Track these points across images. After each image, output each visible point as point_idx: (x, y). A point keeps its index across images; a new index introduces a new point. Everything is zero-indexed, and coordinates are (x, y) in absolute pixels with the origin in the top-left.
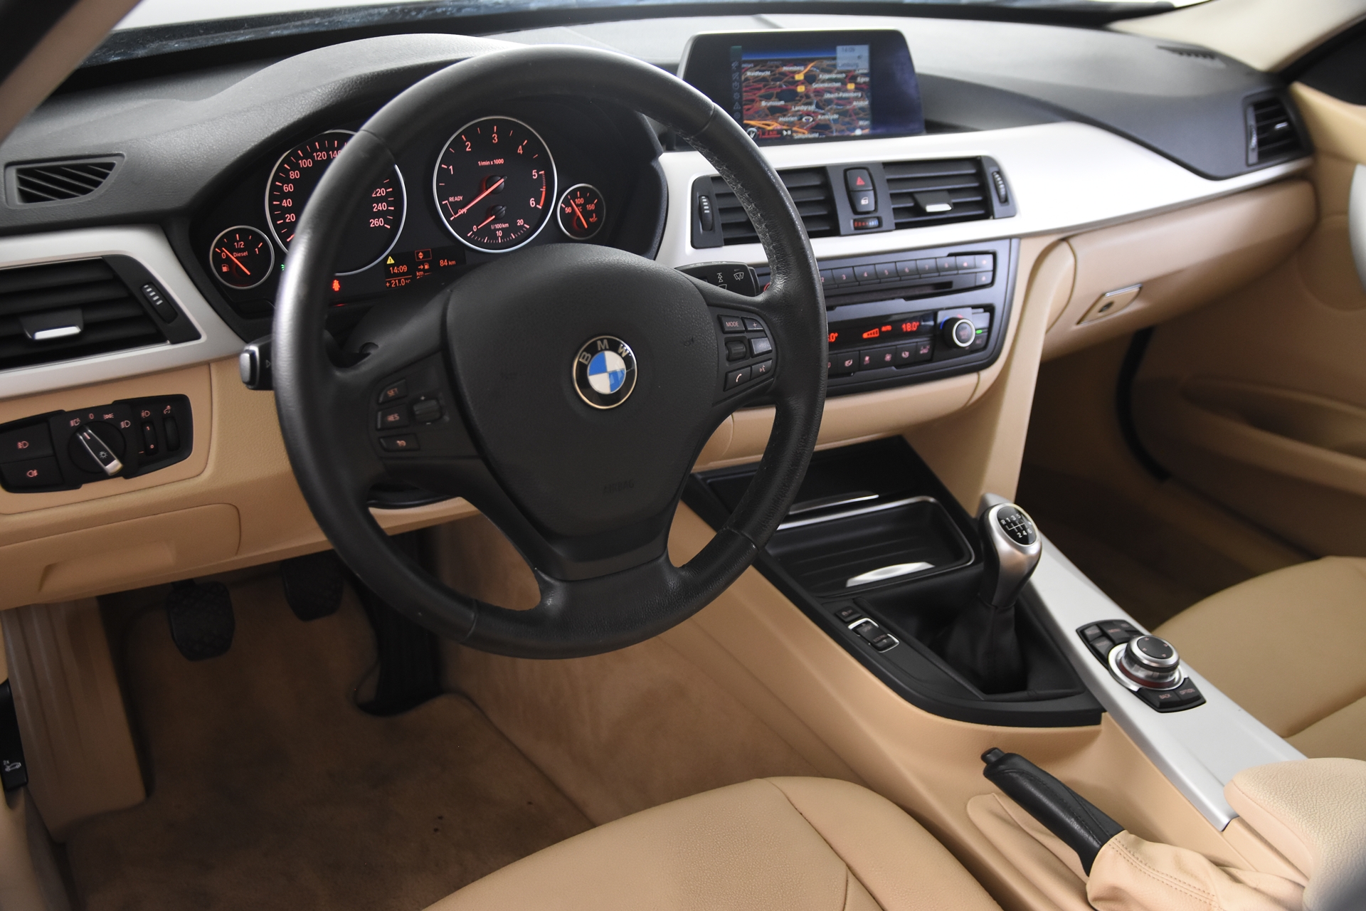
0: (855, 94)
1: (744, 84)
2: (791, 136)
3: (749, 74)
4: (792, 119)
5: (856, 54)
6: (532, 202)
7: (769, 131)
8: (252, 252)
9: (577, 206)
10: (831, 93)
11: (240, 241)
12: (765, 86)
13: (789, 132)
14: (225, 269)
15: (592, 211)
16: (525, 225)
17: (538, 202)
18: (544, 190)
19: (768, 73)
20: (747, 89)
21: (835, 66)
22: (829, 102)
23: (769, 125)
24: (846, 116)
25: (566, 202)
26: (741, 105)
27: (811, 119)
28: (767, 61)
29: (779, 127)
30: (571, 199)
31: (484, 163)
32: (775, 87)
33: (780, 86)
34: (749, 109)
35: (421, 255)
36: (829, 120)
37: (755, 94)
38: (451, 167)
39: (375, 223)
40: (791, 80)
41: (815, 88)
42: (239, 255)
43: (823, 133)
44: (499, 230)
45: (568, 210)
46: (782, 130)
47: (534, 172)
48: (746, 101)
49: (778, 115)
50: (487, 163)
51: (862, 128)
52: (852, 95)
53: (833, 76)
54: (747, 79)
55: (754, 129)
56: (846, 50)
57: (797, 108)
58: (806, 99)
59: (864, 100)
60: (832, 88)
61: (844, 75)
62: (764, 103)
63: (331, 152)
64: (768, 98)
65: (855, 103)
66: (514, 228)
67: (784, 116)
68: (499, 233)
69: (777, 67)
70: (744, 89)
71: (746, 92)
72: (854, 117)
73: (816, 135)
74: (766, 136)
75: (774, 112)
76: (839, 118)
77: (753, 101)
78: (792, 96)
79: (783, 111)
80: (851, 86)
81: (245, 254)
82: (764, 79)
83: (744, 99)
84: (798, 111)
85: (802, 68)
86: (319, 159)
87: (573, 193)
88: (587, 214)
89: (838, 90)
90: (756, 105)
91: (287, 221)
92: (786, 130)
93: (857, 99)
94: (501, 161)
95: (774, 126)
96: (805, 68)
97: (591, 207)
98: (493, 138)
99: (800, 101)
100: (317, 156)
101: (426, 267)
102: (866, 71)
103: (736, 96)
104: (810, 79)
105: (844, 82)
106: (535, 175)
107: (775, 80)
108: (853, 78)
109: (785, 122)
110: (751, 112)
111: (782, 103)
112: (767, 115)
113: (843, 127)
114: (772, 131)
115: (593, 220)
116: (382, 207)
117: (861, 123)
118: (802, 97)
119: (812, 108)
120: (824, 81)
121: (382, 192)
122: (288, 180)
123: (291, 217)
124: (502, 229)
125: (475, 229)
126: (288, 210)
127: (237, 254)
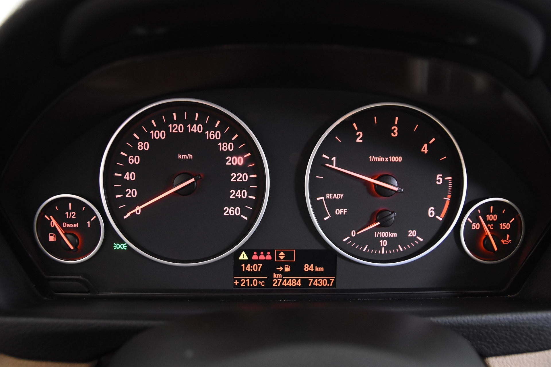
6: (431, 212)
8: (83, 225)
9: (487, 223)
11: (72, 211)
14: (52, 239)
15: (506, 231)
16: (418, 237)
17: (438, 213)
18: (448, 199)
25: (474, 217)
30: (480, 214)
31: (376, 159)
35: (282, 256)
38: (334, 159)
39: (230, 211)
42: (69, 225)
44: (383, 239)
45: (475, 226)
47: (439, 177)
50: (380, 159)
63: (189, 126)
66: (403, 239)
68: (384, 243)
81: (76, 225)
86: (174, 131)
87: (485, 208)
88: (498, 234)
91: (127, 196)
94: (399, 159)
97: (505, 226)
98: (393, 131)
100: (173, 128)
101: (287, 269)
106: (439, 181)
115: (506, 241)
116: (242, 194)
121: (244, 177)
122: (134, 152)
123: (132, 193)
124: (388, 239)
125: (353, 233)
126: (130, 184)
127: (65, 225)
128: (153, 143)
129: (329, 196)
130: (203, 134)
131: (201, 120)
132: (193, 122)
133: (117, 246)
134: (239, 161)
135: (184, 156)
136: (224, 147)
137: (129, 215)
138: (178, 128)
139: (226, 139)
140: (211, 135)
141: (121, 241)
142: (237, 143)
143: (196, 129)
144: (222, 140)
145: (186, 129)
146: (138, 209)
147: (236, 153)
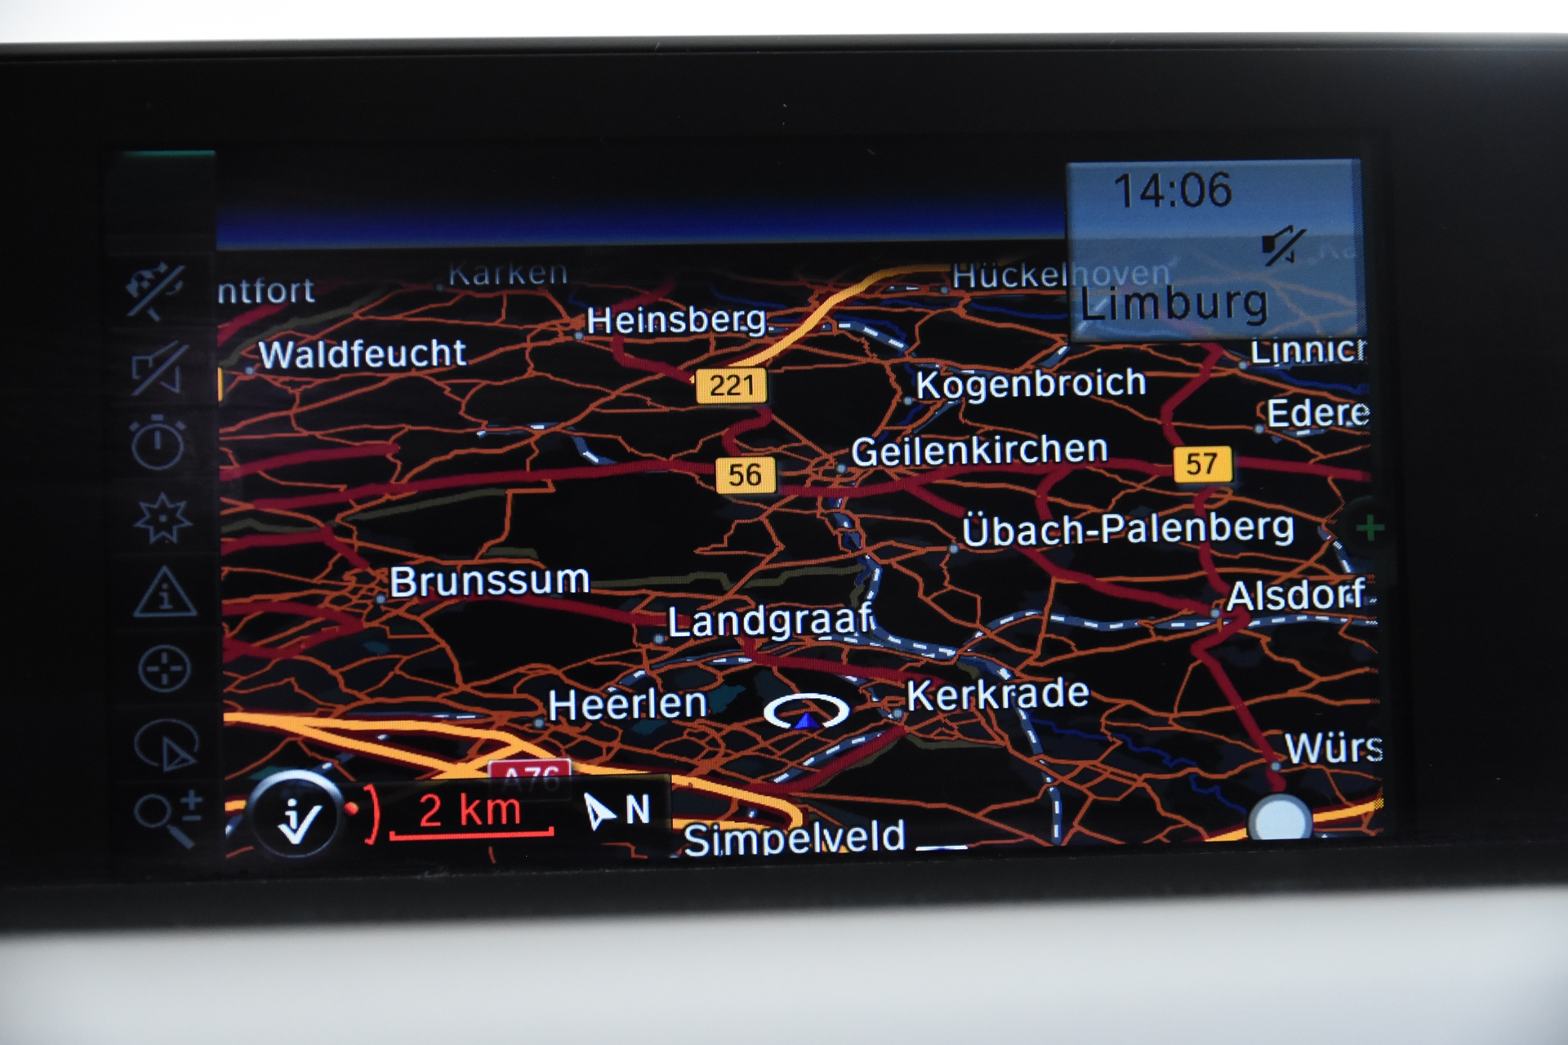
0: (1242, 528)
1: (229, 431)
2: (657, 836)
3: (274, 354)
4: (666, 706)
10: (1017, 511)
12: (413, 450)
13: (639, 809)
20: (261, 470)
23: (453, 750)
28: (438, 262)
29: (544, 763)
32: (515, 460)
36: (1008, 717)
37: (327, 513)
41: (879, 475)
52: (1214, 528)
53: (1044, 384)
60: (1029, 477)
61: (1135, 379)
65: (1239, 595)
67: (594, 680)
69: (532, 308)
70: (233, 469)
74: (429, 833)
76: (1094, 707)
83: (229, 544)
84: (725, 644)
85: (758, 322)
92: (611, 792)
99: (736, 568)
102: (1336, 354)
109: (603, 728)
110: (294, 643)
111: (576, 578)
113: (1139, 781)
117: (1302, 749)
118: (754, 538)
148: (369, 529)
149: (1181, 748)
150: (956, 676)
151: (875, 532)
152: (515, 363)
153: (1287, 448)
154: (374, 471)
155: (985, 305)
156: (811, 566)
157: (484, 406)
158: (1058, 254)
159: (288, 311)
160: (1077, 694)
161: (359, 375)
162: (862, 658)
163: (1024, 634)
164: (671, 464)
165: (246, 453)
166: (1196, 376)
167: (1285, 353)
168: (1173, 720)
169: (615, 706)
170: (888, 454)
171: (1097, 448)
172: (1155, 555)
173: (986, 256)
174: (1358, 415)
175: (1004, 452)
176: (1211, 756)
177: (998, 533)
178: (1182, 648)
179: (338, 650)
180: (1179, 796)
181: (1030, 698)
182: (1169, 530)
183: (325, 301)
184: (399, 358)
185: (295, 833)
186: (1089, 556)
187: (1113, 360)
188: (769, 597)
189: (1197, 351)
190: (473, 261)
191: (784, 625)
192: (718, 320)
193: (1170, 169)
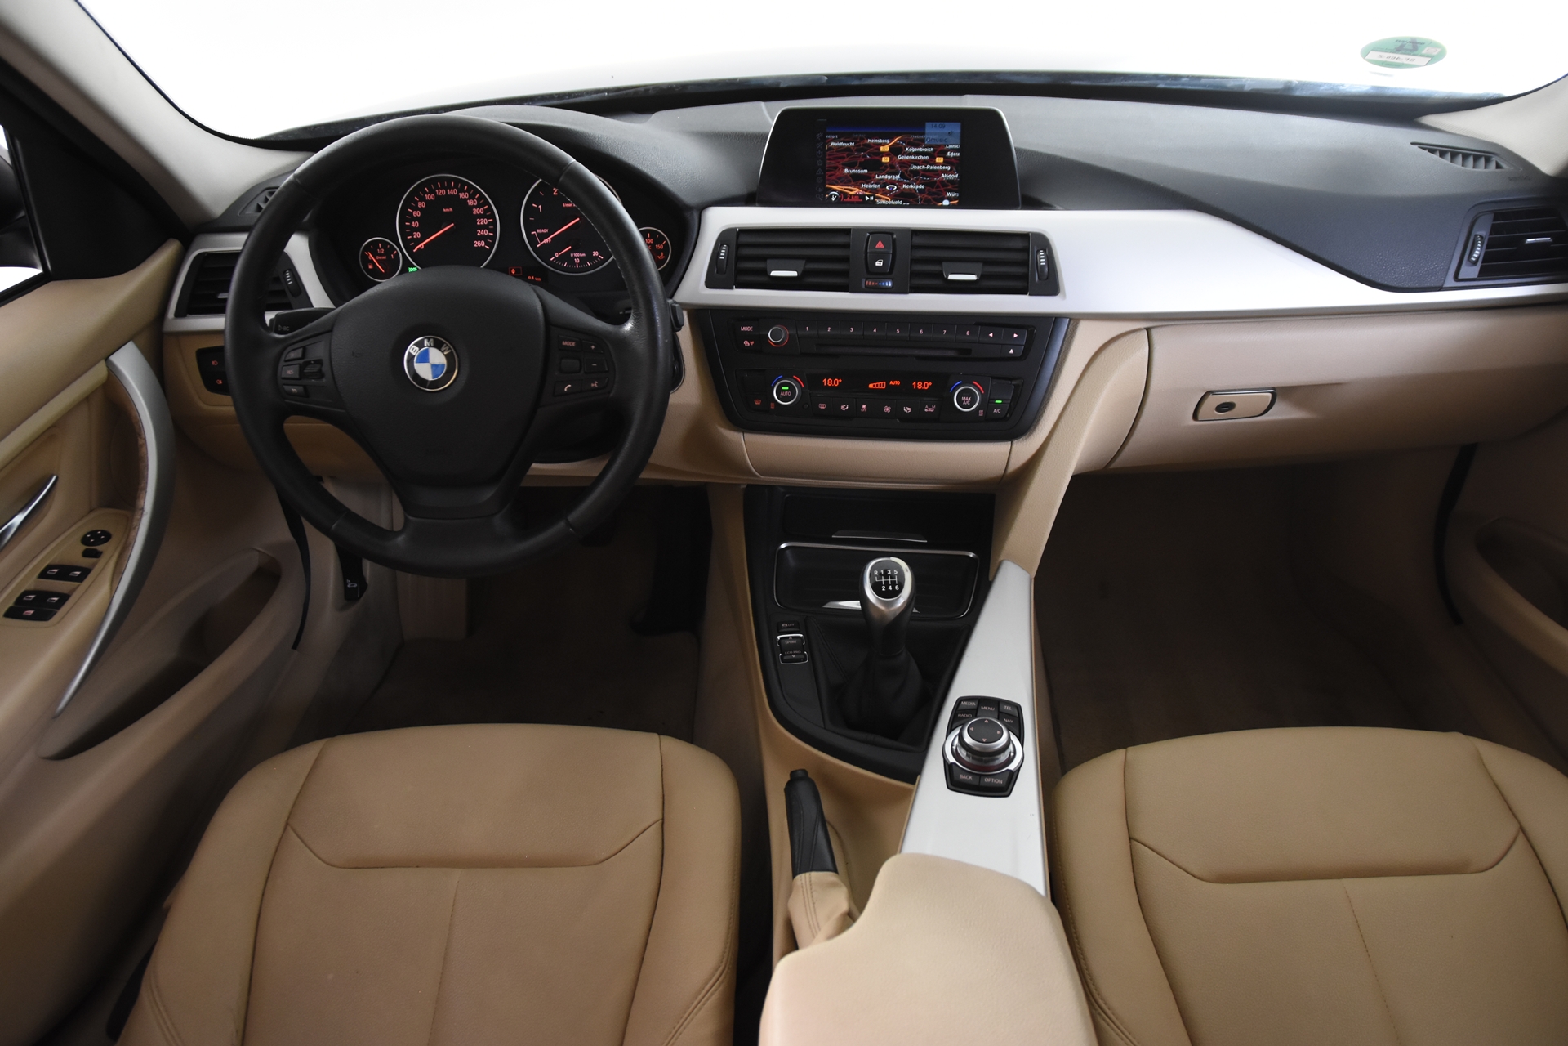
0: (944, 168)
1: (828, 153)
2: (874, 201)
3: (833, 144)
4: (875, 186)
5: (946, 130)
7: (851, 195)
8: (389, 257)
10: (917, 165)
11: (381, 248)
12: (848, 155)
13: (872, 198)
14: (370, 267)
15: (660, 250)
16: (599, 256)
19: (852, 144)
20: (831, 157)
21: (923, 141)
22: (916, 172)
23: (851, 190)
24: (933, 188)
26: (824, 171)
27: (896, 187)
28: (851, 133)
29: (861, 192)
31: (567, 205)
32: (859, 157)
33: (864, 156)
34: (830, 176)
35: (513, 272)
36: (915, 189)
37: (839, 162)
39: (478, 244)
40: (875, 151)
41: (902, 160)
42: (380, 258)
43: (909, 200)
44: (577, 258)
46: (864, 195)
48: (829, 167)
49: (860, 181)
50: (570, 205)
51: (950, 199)
52: (940, 168)
53: (921, 150)
54: (831, 149)
55: (836, 193)
56: (936, 127)
57: (880, 177)
58: (891, 169)
59: (953, 173)
60: (919, 160)
61: (932, 149)
62: (846, 171)
63: (448, 190)
64: (851, 166)
65: (943, 176)
66: (590, 257)
67: (867, 183)
68: (577, 261)
69: (862, 139)
70: (827, 157)
71: (829, 159)
72: (942, 189)
73: (901, 203)
74: (848, 200)
75: (856, 180)
76: (925, 189)
77: (836, 168)
78: (876, 166)
79: (866, 179)
80: (940, 160)
81: (384, 257)
82: (848, 149)
83: (827, 166)
84: (882, 179)
85: (888, 141)
86: (439, 195)
88: (655, 252)
89: (925, 163)
90: (838, 173)
91: (414, 237)
92: (869, 196)
93: (946, 172)
95: (858, 191)
96: (891, 142)
97: (659, 247)
99: (884, 170)
100: (439, 193)
102: (957, 147)
103: (819, 163)
104: (895, 151)
105: (932, 156)
107: (859, 150)
108: (943, 153)
109: (868, 189)
110: (833, 178)
111: (866, 171)
112: (850, 181)
113: (930, 197)
114: (854, 195)
115: (661, 257)
116: (484, 232)
117: (949, 194)
118: (886, 167)
119: (897, 177)
120: (910, 154)
121: (484, 221)
122: (416, 208)
123: (417, 235)
124: (580, 258)
125: (557, 255)
126: (416, 230)
127: (378, 258)
128: (427, 202)
129: (539, 231)
130: (458, 195)
131: (456, 187)
132: (450, 188)
133: (411, 270)
134: (480, 211)
135: (447, 210)
136: (471, 203)
137: (416, 249)
138: (442, 192)
139: (472, 197)
140: (462, 196)
141: (413, 266)
142: (478, 200)
143: (453, 192)
144: (469, 199)
145: (447, 192)
146: (421, 245)
147: (479, 206)
148: (843, 164)
149: (934, 194)
150: (909, 184)
151: (900, 167)
152: (860, 146)
153: (949, 157)
154: (843, 158)
155: (915, 140)
156: (893, 170)
157: (856, 151)
158: (924, 134)
159: (835, 139)
160: (922, 187)
161: (842, 147)
162: (898, 181)
163: (917, 179)
164: (877, 158)
165: (829, 155)
166: (940, 149)
167: (951, 146)
168: (934, 190)
169: (870, 186)
170: (902, 158)
171: (927, 157)
172: (933, 171)
173: (915, 134)
174: (958, 154)
175: (916, 157)
176: (938, 195)
177: (915, 167)
178: (936, 181)
179: (839, 178)
180: (934, 199)
181: (917, 187)
182: (935, 168)
183: (839, 138)
184: (847, 145)
185: (833, 199)
186: (925, 170)
187: (930, 147)
188: (888, 174)
189: (939, 146)
190: (855, 133)
191: (889, 177)
192: (884, 141)
193: (938, 124)
